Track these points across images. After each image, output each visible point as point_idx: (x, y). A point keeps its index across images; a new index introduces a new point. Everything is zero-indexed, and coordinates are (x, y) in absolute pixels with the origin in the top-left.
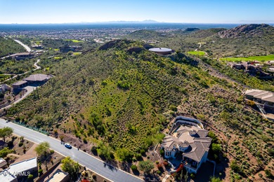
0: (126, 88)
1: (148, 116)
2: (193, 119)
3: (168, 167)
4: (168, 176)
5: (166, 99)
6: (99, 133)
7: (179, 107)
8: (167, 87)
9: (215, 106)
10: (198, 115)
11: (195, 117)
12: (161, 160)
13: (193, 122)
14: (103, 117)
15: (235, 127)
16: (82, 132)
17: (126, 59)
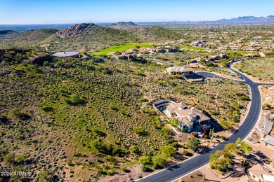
0: (83, 103)
1: (135, 115)
2: (162, 101)
3: (197, 136)
4: (203, 140)
5: (129, 95)
6: (121, 156)
7: (145, 97)
8: (118, 85)
9: (165, 86)
10: (163, 97)
11: (163, 99)
12: (190, 136)
13: (164, 103)
14: (100, 141)
15: (187, 93)
16: (108, 168)
17: (41, 72)
